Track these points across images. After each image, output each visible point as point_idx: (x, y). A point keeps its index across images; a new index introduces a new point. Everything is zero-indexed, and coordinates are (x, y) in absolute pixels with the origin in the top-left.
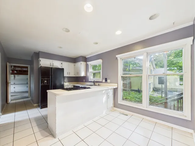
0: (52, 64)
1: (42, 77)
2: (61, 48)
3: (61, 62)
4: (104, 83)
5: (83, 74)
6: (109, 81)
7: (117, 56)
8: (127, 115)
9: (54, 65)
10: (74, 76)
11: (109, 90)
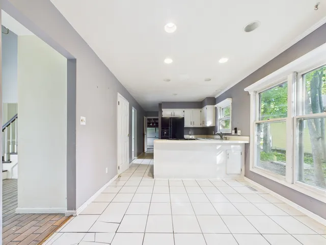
0: (173, 113)
1: (162, 129)
2: (176, 95)
3: (184, 109)
4: (233, 135)
5: (209, 124)
6: (239, 132)
7: (245, 90)
8: (255, 190)
9: (175, 114)
10: (201, 126)
11: (232, 146)
